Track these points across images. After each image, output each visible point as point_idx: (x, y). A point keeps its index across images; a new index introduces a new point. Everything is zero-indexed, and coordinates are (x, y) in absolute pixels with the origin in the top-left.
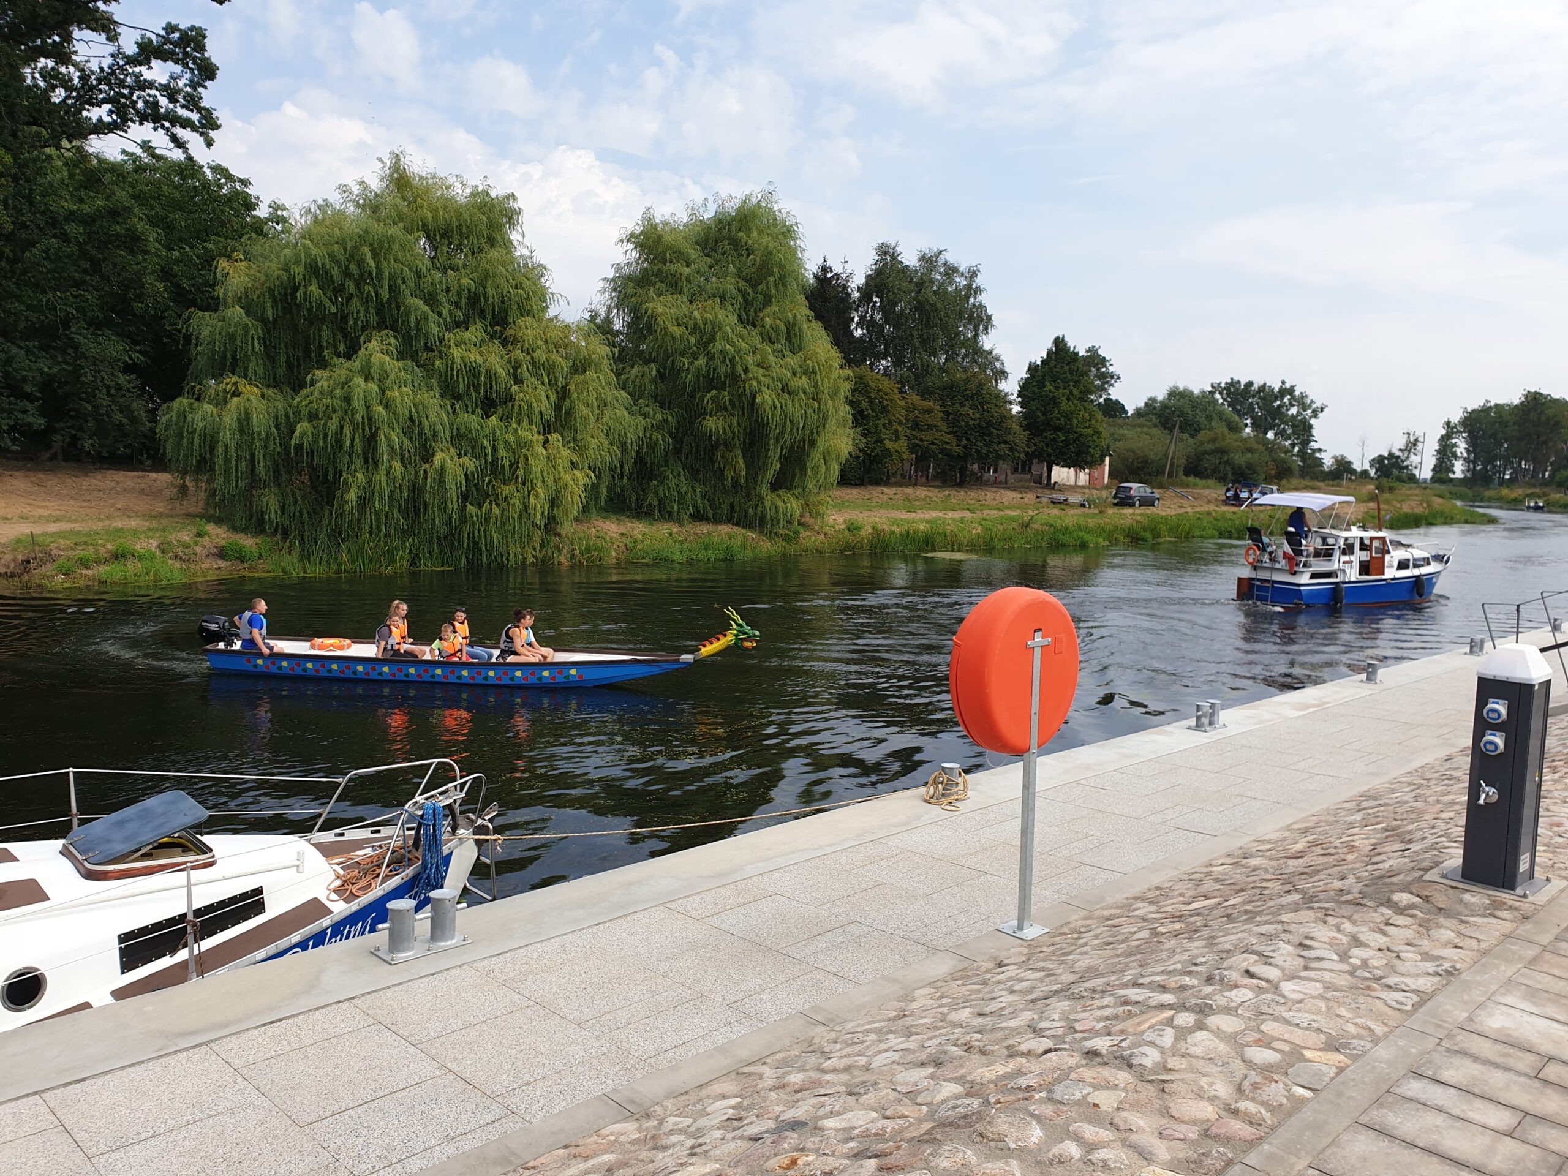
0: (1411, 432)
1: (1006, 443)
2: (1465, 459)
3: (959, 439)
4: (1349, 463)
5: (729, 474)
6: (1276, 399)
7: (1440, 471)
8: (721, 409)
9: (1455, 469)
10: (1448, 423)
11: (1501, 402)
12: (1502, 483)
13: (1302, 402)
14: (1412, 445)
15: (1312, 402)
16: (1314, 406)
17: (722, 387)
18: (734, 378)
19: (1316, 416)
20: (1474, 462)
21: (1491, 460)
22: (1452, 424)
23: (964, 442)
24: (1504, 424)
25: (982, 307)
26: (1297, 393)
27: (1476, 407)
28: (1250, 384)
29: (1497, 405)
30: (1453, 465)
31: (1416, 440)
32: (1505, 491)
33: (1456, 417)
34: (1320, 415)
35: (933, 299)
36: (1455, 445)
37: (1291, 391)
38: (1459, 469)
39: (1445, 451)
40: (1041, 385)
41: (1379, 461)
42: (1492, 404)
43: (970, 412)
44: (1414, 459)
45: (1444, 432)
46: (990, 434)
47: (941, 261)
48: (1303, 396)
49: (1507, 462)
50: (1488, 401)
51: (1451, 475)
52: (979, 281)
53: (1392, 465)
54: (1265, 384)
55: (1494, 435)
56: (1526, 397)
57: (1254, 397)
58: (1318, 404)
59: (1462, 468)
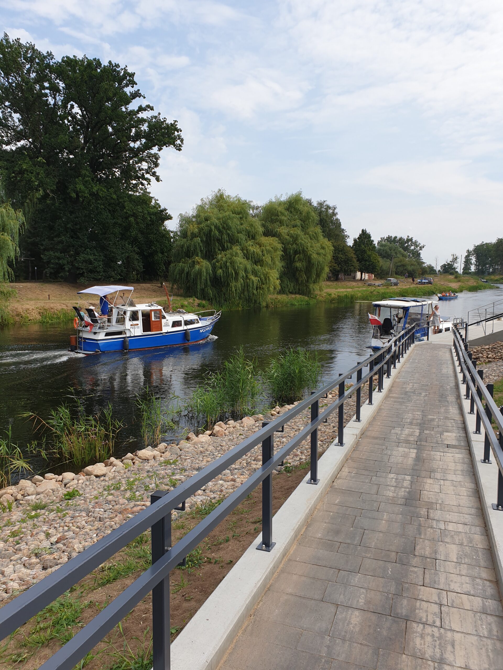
0: (454, 254)
1: (353, 266)
2: (475, 265)
3: (338, 265)
4: (433, 267)
5: (300, 279)
6: (406, 243)
7: (466, 270)
8: (300, 260)
9: (471, 269)
10: (468, 251)
11: (488, 242)
12: (489, 274)
13: (416, 244)
14: (455, 259)
15: (419, 244)
16: (420, 246)
17: (300, 253)
18: (304, 251)
19: (421, 249)
20: (478, 266)
21: (485, 265)
22: (470, 251)
23: (340, 266)
24: (489, 251)
25: (337, 220)
26: (414, 241)
27: (479, 244)
28: (396, 237)
29: (486, 243)
30: (470, 267)
31: (456, 257)
32: (492, 277)
33: (471, 248)
34: (423, 249)
35: (325, 217)
36: (471, 259)
37: (411, 240)
38: (473, 268)
39: (467, 262)
40: (360, 246)
41: (444, 266)
42: (485, 243)
43: (342, 256)
44: (456, 265)
45: (467, 254)
46: (348, 263)
47: (324, 205)
48: (416, 242)
49: (491, 265)
50: (483, 242)
51: (470, 271)
52: (336, 211)
53: (449, 268)
54: (401, 237)
55: (486, 256)
56: (498, 240)
57: (397, 242)
58: (422, 245)
59: (474, 268)
